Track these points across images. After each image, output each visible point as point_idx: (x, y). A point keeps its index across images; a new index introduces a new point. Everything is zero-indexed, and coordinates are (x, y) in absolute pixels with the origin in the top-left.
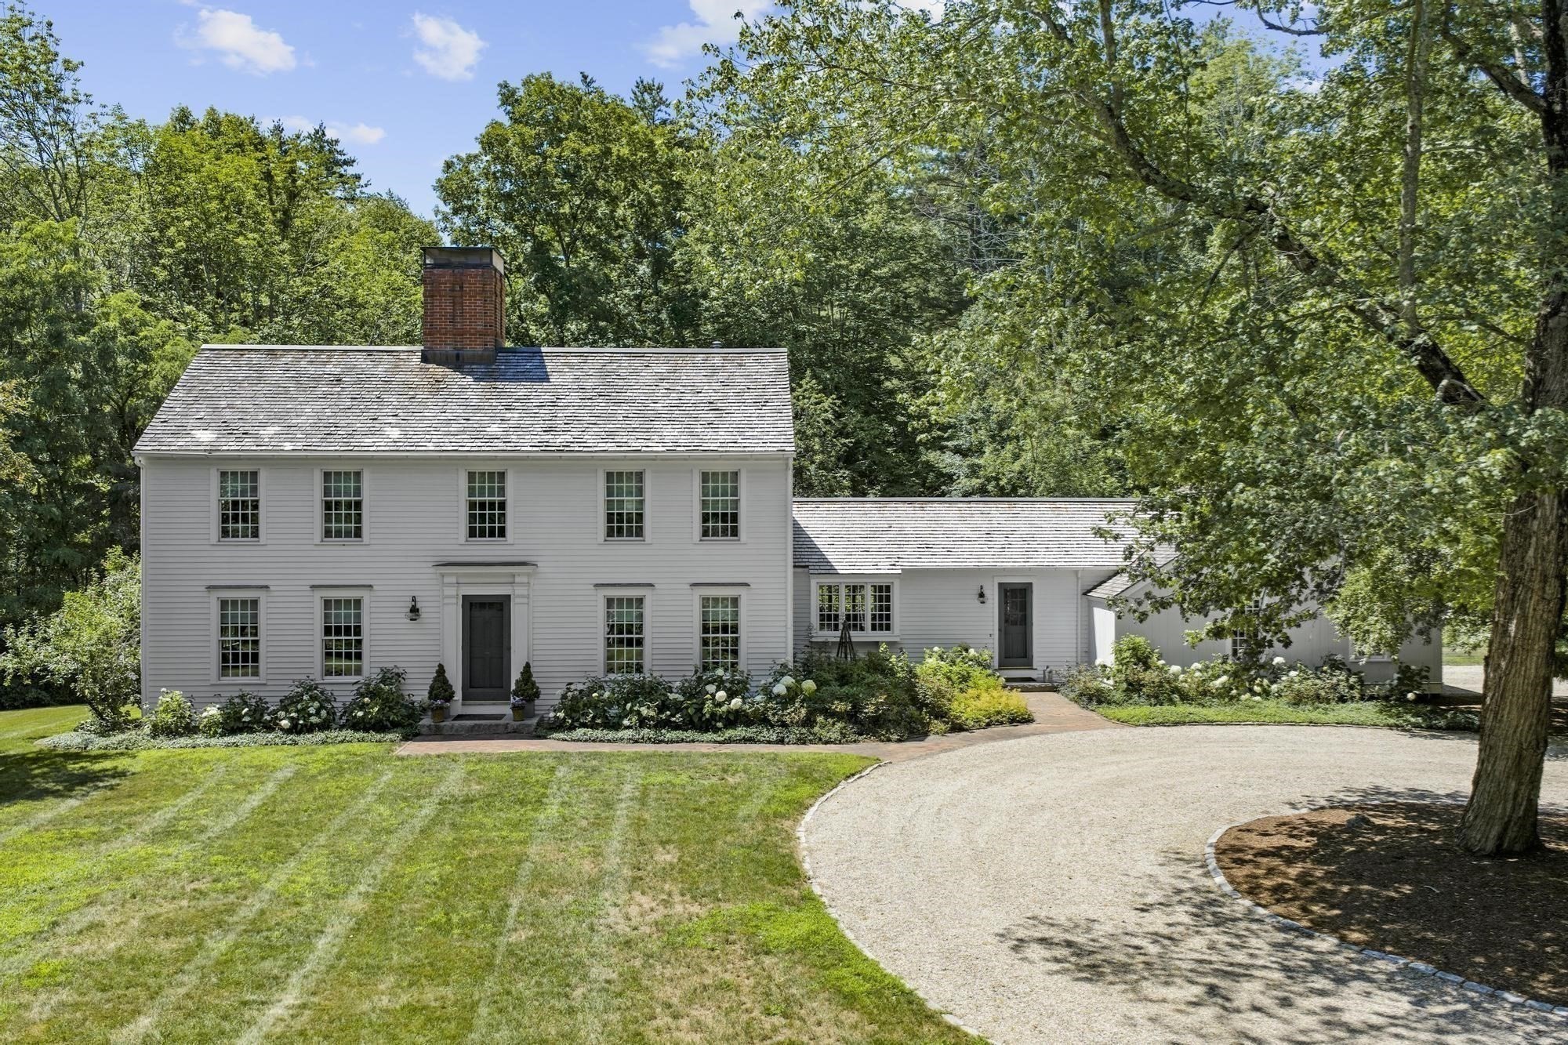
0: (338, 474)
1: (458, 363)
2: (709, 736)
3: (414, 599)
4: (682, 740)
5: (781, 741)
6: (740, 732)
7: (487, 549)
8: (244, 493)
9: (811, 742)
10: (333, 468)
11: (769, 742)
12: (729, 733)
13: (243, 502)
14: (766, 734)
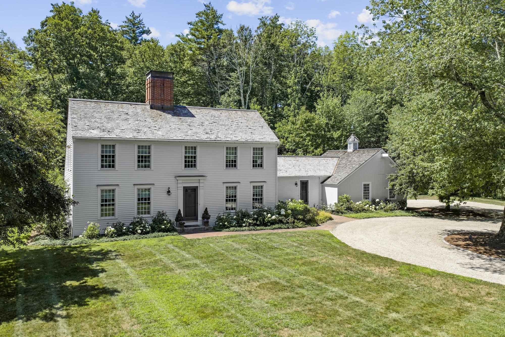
0: (143, 146)
1: (163, 109)
2: (267, 227)
3: (169, 188)
4: (262, 229)
5: (288, 228)
6: (277, 226)
7: (190, 171)
8: (110, 152)
9: (296, 228)
10: (141, 144)
11: (285, 228)
12: (274, 226)
13: (109, 155)
14: (284, 226)
